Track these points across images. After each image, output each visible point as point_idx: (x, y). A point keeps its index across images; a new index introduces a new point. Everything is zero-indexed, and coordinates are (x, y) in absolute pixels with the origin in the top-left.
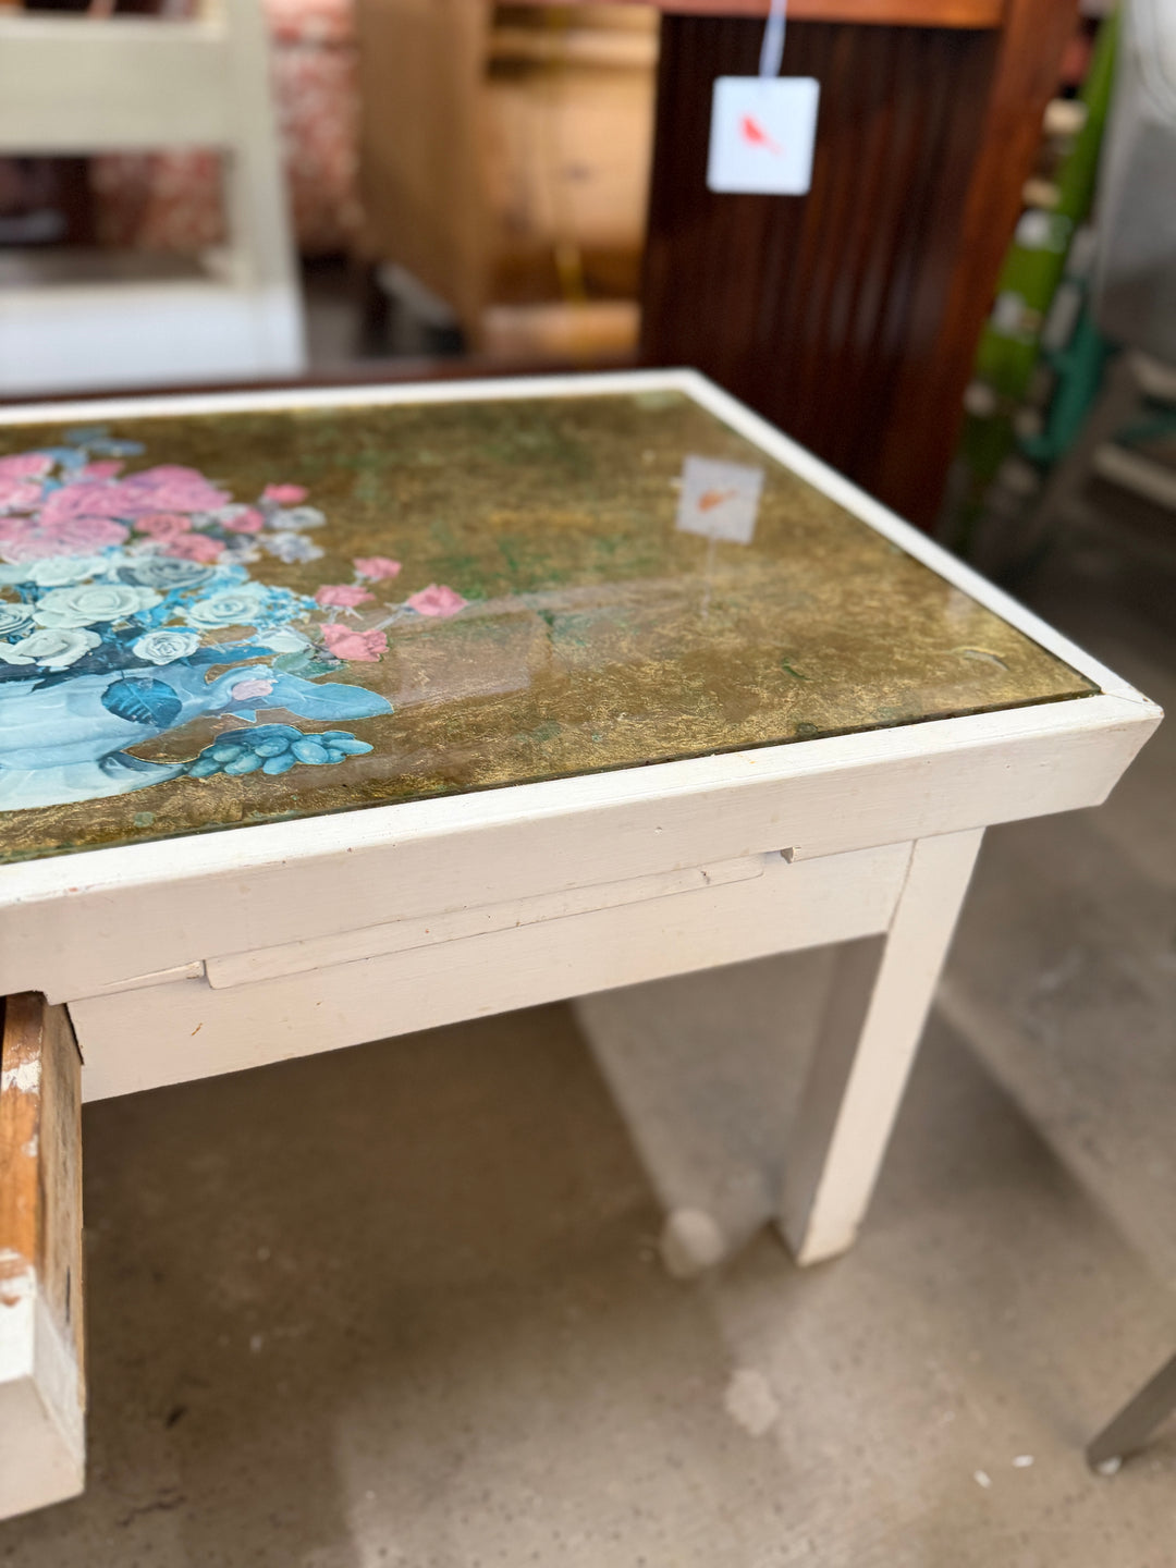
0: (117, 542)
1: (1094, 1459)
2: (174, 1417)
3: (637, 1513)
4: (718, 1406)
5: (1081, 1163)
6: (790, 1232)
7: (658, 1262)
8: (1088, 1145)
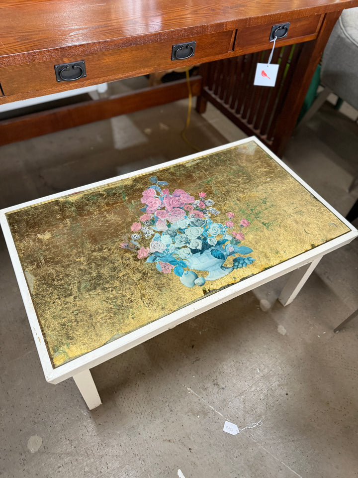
0: (185, 215)
1: (335, 331)
2: (193, 347)
3: (269, 349)
4: (277, 332)
5: (327, 281)
6: (282, 302)
7: (261, 309)
8: (328, 278)
